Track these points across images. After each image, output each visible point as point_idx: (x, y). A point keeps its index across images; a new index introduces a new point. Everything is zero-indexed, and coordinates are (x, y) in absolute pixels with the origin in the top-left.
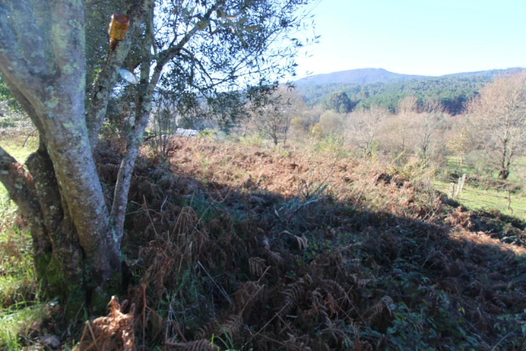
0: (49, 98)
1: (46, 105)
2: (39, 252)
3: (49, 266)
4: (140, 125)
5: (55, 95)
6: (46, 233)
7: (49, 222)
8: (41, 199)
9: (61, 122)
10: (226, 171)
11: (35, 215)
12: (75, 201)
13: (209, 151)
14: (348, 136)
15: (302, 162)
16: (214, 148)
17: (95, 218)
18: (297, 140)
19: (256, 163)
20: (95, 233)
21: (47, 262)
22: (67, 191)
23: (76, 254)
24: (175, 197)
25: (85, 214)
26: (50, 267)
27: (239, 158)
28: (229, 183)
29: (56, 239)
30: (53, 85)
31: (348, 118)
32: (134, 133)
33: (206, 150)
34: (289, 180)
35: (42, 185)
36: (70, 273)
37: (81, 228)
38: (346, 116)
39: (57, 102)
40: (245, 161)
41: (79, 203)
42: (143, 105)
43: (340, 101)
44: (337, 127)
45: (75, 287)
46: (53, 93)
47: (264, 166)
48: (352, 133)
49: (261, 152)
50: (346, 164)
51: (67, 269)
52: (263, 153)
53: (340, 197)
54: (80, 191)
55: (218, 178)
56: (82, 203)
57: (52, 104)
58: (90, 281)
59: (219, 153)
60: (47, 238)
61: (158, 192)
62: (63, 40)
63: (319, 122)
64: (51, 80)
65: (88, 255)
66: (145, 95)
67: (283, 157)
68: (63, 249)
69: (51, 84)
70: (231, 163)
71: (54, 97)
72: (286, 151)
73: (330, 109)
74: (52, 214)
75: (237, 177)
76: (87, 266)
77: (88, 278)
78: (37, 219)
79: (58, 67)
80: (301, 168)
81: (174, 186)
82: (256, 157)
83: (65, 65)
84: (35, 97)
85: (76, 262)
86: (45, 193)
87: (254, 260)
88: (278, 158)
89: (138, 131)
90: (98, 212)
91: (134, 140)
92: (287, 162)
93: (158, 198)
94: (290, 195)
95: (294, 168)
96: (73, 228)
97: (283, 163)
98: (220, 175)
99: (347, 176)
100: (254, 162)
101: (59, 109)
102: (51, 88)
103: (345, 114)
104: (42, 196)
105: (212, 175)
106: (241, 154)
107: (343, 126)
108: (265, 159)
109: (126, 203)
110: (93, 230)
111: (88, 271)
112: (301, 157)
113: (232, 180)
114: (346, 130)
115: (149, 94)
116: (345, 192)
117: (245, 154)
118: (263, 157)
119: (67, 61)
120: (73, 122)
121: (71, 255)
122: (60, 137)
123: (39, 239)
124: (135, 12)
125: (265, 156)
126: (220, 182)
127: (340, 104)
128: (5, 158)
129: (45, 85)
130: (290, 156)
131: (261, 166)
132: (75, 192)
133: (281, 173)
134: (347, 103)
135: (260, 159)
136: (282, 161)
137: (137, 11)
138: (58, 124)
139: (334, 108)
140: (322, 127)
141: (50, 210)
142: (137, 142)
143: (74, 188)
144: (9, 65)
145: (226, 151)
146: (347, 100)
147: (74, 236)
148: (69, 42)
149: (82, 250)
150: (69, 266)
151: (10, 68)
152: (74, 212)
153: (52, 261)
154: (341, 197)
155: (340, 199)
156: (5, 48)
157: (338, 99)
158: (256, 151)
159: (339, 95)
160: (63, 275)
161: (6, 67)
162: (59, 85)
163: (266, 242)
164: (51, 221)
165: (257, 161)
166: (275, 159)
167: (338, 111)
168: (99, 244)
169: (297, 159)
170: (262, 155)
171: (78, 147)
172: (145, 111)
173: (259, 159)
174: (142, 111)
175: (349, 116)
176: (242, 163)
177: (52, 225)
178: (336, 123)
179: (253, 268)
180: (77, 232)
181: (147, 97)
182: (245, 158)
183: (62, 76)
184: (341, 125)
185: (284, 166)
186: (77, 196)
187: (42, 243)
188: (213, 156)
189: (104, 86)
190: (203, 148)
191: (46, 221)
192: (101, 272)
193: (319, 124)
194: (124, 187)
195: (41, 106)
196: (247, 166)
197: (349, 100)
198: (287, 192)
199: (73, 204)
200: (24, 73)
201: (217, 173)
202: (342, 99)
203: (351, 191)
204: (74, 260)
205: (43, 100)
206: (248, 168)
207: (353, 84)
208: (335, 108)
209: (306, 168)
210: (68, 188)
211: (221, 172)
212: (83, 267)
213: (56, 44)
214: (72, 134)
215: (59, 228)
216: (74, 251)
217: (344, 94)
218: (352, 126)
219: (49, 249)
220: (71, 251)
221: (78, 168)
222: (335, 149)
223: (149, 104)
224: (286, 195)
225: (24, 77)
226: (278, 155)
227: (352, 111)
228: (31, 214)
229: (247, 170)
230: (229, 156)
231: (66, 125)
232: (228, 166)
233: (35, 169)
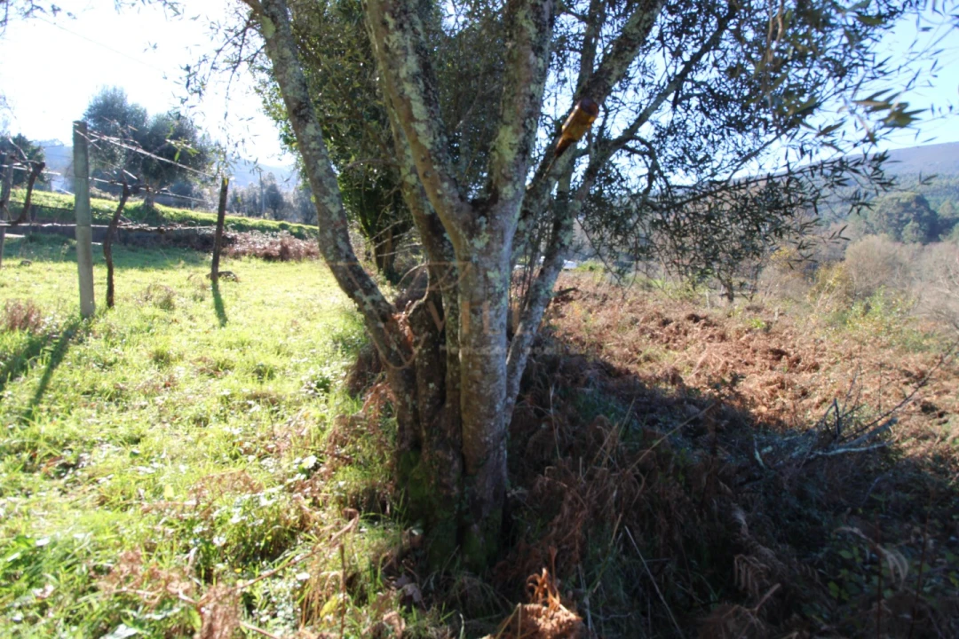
0: (479, 234)
1: (472, 245)
2: (403, 446)
3: (414, 470)
4: (552, 269)
5: (487, 230)
6: (417, 420)
7: (425, 406)
8: (420, 370)
9: (486, 270)
10: (627, 344)
11: (407, 391)
12: (474, 386)
13: (596, 302)
14: (926, 299)
15: (800, 345)
16: (605, 298)
17: (492, 417)
18: (783, 297)
19: (689, 336)
20: (487, 439)
21: (412, 465)
22: (468, 369)
23: (456, 465)
24: (565, 388)
25: (482, 408)
26: (416, 472)
27: (652, 323)
28: (632, 367)
29: (430, 435)
30: (486, 216)
31: (924, 255)
32: (543, 281)
33: (590, 300)
34: (769, 384)
35: (424, 351)
36: (444, 492)
37: (471, 427)
38: (922, 251)
39: (486, 240)
40: (666, 329)
41: (478, 390)
42: (560, 234)
43: (905, 215)
44: (892, 275)
45: (447, 515)
46: (484, 226)
47: (707, 344)
48: (939, 294)
49: (700, 314)
50: (922, 367)
51: (440, 485)
52: (705, 318)
53: (908, 448)
54: (485, 373)
55: (611, 354)
56: (482, 391)
57: (479, 244)
58: (467, 512)
59: (612, 307)
60: (416, 428)
61: (540, 374)
62: (512, 149)
63: (842, 260)
64: (484, 207)
65: (471, 470)
66: (565, 218)
67: (750, 330)
68: (440, 453)
69: (483, 213)
70: (637, 330)
71: (484, 234)
72: (759, 319)
73: (875, 233)
74: (431, 395)
75: (648, 359)
76: (467, 488)
77: (465, 507)
78: (408, 398)
79: (496, 189)
80: (798, 361)
81: (564, 367)
82: (690, 323)
83: (506, 185)
84: (461, 232)
85: (454, 476)
86: (426, 363)
87: (745, 561)
88: (739, 333)
89: (549, 278)
90: (498, 407)
91: (542, 293)
92: (759, 342)
93: (539, 385)
94: (770, 418)
95: (779, 359)
96: (458, 423)
97: (752, 344)
98: (616, 351)
99: (927, 399)
100: (686, 334)
101: (487, 251)
102: (483, 219)
103: (918, 245)
104: (422, 366)
105: (601, 347)
106: (658, 314)
107: (912, 274)
108: (710, 330)
109: (517, 393)
110: (486, 435)
111: (467, 496)
112: (795, 335)
113: (639, 363)
114: (918, 283)
115: (570, 217)
116: (925, 438)
117: (667, 316)
118: (705, 325)
119: (510, 179)
120: (500, 269)
121: (451, 464)
122: (480, 291)
123: (406, 426)
124: (595, 90)
125: (709, 324)
126: (616, 364)
127: (907, 221)
128: (382, 304)
129: (476, 214)
130: (767, 330)
131: (700, 343)
132: (478, 373)
133: (747, 364)
134: (925, 220)
135: (699, 329)
136: (750, 340)
137: (598, 88)
138: (481, 272)
139: (886, 232)
140: (854, 273)
141: (428, 388)
142: (546, 297)
143: (478, 366)
144: (440, 187)
145: (627, 304)
146: (926, 214)
147: (457, 437)
148: (518, 153)
149: (463, 458)
150: (444, 480)
151: (439, 192)
152: (468, 402)
153: (419, 464)
154: (913, 450)
155: (910, 452)
156: (440, 164)
157: (900, 210)
158: (690, 312)
159: (903, 201)
160: (433, 492)
161: (434, 191)
162: (493, 216)
163: (741, 517)
164: (428, 406)
165: (692, 333)
166: (731, 333)
167: (898, 238)
168: (488, 458)
169: (784, 339)
170: (703, 321)
171: (496, 307)
172: (563, 246)
173: (696, 328)
174: (558, 245)
175: (930, 251)
176: (657, 332)
177: (428, 411)
178: (891, 264)
179: (743, 578)
180: (461, 431)
181: (566, 222)
182: (666, 323)
183: (500, 201)
184: (906, 272)
185: (755, 351)
186: (478, 380)
187: (409, 433)
188: (603, 312)
189: (531, 211)
190: (585, 296)
191: (421, 404)
192: (482, 501)
193: (843, 265)
194: (519, 368)
195: (465, 246)
196: (669, 339)
197: (933, 213)
198: (764, 409)
199: (471, 390)
200: (453, 198)
201: (611, 345)
202: (911, 211)
203: (943, 439)
204: (451, 474)
205: (470, 237)
206: (670, 343)
207: (950, 177)
208: (891, 230)
209: (810, 363)
210: (470, 366)
211: (617, 345)
212: (461, 488)
213: (500, 155)
214: (495, 287)
215: (437, 418)
216: (454, 459)
217: (920, 200)
218: (938, 274)
219: (417, 445)
220: (451, 458)
221: (491, 338)
222: (889, 328)
223: (569, 234)
224: (760, 414)
225: (453, 204)
226: (741, 325)
227: (939, 240)
228: (402, 389)
229: (668, 348)
230: (633, 315)
231: (490, 275)
232: (631, 335)
233: (420, 327)
